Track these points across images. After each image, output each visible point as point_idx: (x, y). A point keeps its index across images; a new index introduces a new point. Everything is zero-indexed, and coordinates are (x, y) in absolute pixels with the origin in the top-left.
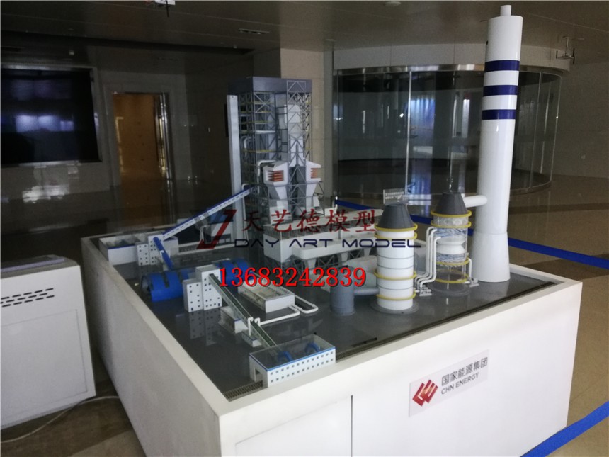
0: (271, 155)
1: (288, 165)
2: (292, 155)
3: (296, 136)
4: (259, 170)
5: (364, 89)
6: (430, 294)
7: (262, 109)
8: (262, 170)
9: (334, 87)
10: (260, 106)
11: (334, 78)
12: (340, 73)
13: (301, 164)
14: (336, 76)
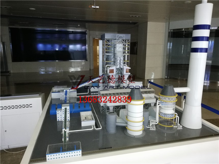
0: (112, 63)
1: (116, 67)
2: (118, 63)
3: (120, 56)
4: (106, 68)
5: (184, 37)
6: (155, 130)
7: (108, 46)
8: (107, 69)
9: (169, 36)
10: (107, 44)
11: (169, 33)
12: (172, 31)
13: (122, 67)
14: (170, 32)
